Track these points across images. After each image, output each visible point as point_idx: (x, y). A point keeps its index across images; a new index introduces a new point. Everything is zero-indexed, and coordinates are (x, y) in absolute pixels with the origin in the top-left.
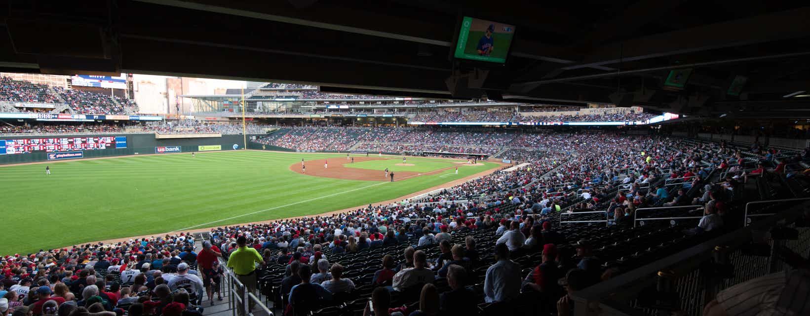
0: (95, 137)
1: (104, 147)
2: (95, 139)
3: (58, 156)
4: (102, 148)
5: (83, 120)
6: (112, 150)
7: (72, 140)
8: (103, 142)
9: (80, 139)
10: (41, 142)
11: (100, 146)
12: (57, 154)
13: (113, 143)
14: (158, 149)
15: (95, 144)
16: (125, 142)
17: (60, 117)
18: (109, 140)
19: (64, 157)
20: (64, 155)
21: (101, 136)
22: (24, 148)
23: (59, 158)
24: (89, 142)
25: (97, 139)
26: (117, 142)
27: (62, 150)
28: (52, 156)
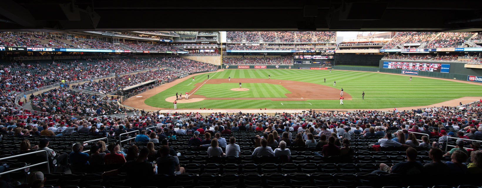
0: (427, 63)
1: (432, 71)
2: (427, 65)
3: (406, 72)
4: (431, 71)
5: (423, 52)
6: (437, 73)
7: (414, 64)
8: (432, 67)
9: (419, 64)
10: (407, 64)
11: (430, 69)
12: (406, 71)
13: (439, 69)
14: (470, 77)
15: (427, 68)
16: (448, 68)
17: (410, 50)
18: (436, 66)
19: (409, 73)
20: (409, 72)
21: (431, 63)
22: (394, 66)
23: (406, 73)
24: (424, 66)
25: (429, 65)
26: (442, 68)
27: (409, 69)
28: (403, 72)
